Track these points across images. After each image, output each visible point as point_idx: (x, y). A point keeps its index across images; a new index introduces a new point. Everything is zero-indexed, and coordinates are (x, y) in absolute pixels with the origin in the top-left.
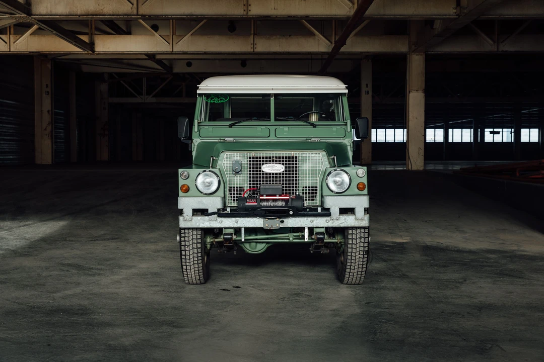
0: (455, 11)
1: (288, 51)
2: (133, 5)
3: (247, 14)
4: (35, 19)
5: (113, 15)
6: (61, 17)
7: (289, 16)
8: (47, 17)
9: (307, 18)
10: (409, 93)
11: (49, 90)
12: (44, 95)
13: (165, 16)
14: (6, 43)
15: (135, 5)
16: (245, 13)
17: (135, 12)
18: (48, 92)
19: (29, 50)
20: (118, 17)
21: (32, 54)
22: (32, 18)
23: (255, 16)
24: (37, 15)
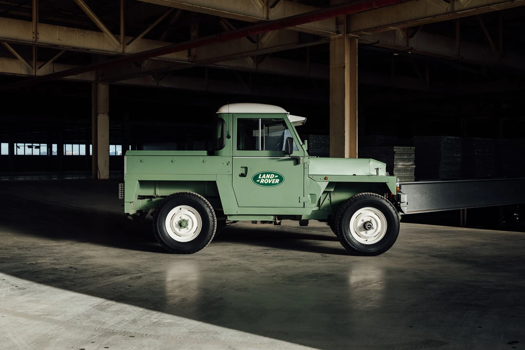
0: (187, 58)
3: (36, 41)
10: (98, 115)
16: (34, 40)
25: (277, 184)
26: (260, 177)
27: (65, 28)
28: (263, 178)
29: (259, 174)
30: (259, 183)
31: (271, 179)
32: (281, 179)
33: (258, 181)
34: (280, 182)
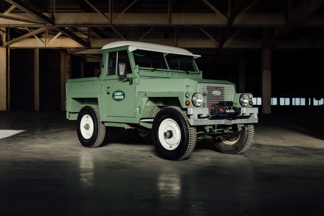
0: (284, 22)
1: (195, 47)
2: (108, 19)
3: (170, 24)
4: (57, 27)
5: (98, 25)
6: (71, 26)
7: (193, 25)
8: (63, 26)
9: (202, 26)
10: (263, 71)
11: (68, 71)
12: (66, 74)
13: (126, 25)
14: (44, 43)
15: (110, 20)
17: (110, 23)
18: (68, 72)
19: (56, 47)
20: (101, 26)
21: (57, 48)
22: (55, 26)
23: (174, 25)
24: (58, 25)
25: (122, 99)
26: (115, 95)
27: (189, 14)
28: (116, 95)
29: (114, 92)
30: (114, 99)
31: (120, 96)
32: (124, 95)
33: (114, 97)
34: (124, 98)
